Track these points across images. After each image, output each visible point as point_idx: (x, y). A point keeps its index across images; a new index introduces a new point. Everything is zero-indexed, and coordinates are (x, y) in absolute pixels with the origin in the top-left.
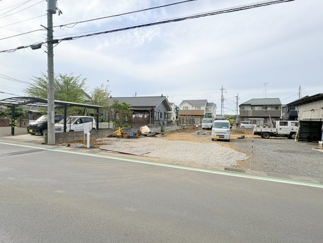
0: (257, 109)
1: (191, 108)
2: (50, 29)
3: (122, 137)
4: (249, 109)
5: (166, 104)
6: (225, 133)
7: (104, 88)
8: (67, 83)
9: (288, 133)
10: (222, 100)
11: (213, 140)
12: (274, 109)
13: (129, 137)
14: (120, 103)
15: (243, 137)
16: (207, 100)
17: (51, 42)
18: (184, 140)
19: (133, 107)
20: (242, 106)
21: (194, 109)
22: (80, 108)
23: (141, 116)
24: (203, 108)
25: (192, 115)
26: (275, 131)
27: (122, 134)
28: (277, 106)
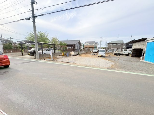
0: (114, 45)
1: (89, 45)
2: (33, 11)
3: (64, 56)
4: (111, 45)
5: (80, 43)
6: (103, 54)
7: (56, 37)
8: (41, 35)
9: (127, 54)
10: (101, 42)
11: (99, 57)
12: (121, 45)
13: (67, 56)
14: (62, 43)
15: (110, 56)
16: (95, 42)
17: (34, 17)
18: (88, 57)
19: (67, 44)
20: (108, 44)
21: (90, 45)
22: (47, 45)
23: (70, 48)
24: (94, 45)
25: (89, 47)
26: (122, 53)
27: (64, 55)
28: (122, 44)
